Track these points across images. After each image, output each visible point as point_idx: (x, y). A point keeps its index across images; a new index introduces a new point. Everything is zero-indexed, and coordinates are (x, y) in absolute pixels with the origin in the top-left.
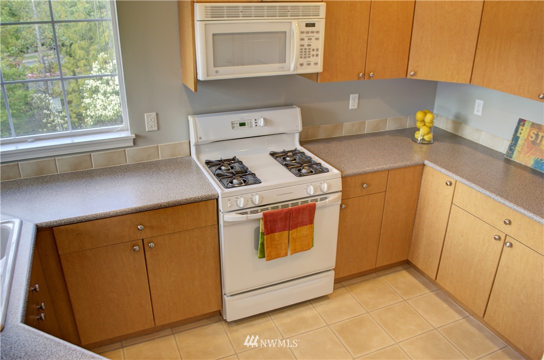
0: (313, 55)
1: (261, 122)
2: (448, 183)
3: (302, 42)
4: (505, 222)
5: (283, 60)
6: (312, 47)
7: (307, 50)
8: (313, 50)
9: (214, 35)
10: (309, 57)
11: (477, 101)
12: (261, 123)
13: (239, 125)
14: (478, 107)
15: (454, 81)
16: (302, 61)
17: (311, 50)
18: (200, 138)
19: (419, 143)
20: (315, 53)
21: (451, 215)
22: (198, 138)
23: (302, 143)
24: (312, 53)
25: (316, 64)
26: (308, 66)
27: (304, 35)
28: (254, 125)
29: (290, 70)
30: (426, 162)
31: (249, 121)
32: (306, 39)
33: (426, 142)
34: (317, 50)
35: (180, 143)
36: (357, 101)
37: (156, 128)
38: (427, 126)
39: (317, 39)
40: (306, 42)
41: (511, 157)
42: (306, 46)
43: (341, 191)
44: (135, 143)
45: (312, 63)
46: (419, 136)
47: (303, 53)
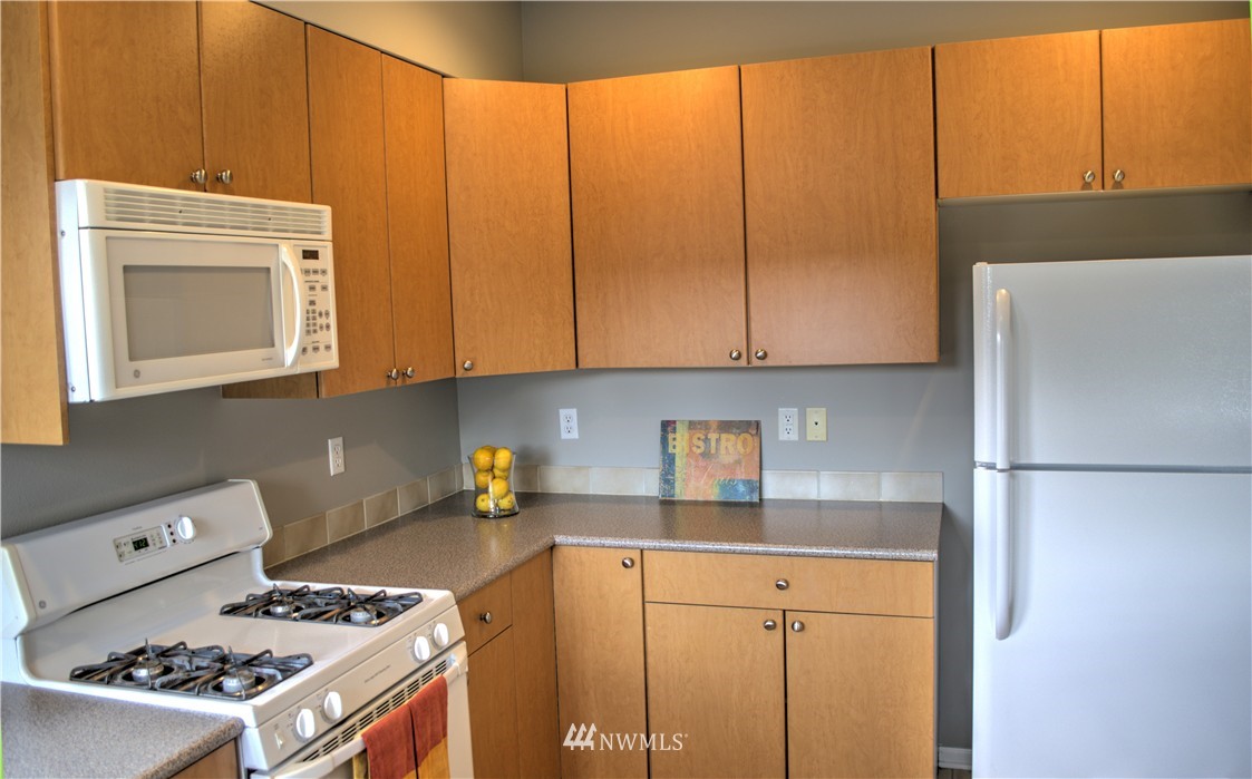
0: (321, 327)
1: (187, 529)
2: (627, 562)
4: (778, 586)
5: (269, 339)
6: (318, 308)
7: (311, 315)
8: (321, 314)
9: (126, 269)
10: (315, 331)
11: (563, 412)
12: (183, 532)
13: (131, 547)
14: (568, 423)
15: (549, 369)
17: (317, 315)
18: (43, 605)
19: (495, 517)
20: (323, 320)
21: (648, 628)
22: (37, 605)
23: (271, 573)
24: (319, 321)
25: (329, 348)
26: (314, 354)
28: (168, 542)
29: (283, 366)
30: (559, 539)
31: (154, 532)
33: (506, 513)
34: (327, 314)
36: (341, 454)
38: (500, 477)
39: (324, 288)
41: (673, 496)
43: (462, 639)
45: (322, 347)
46: (486, 503)
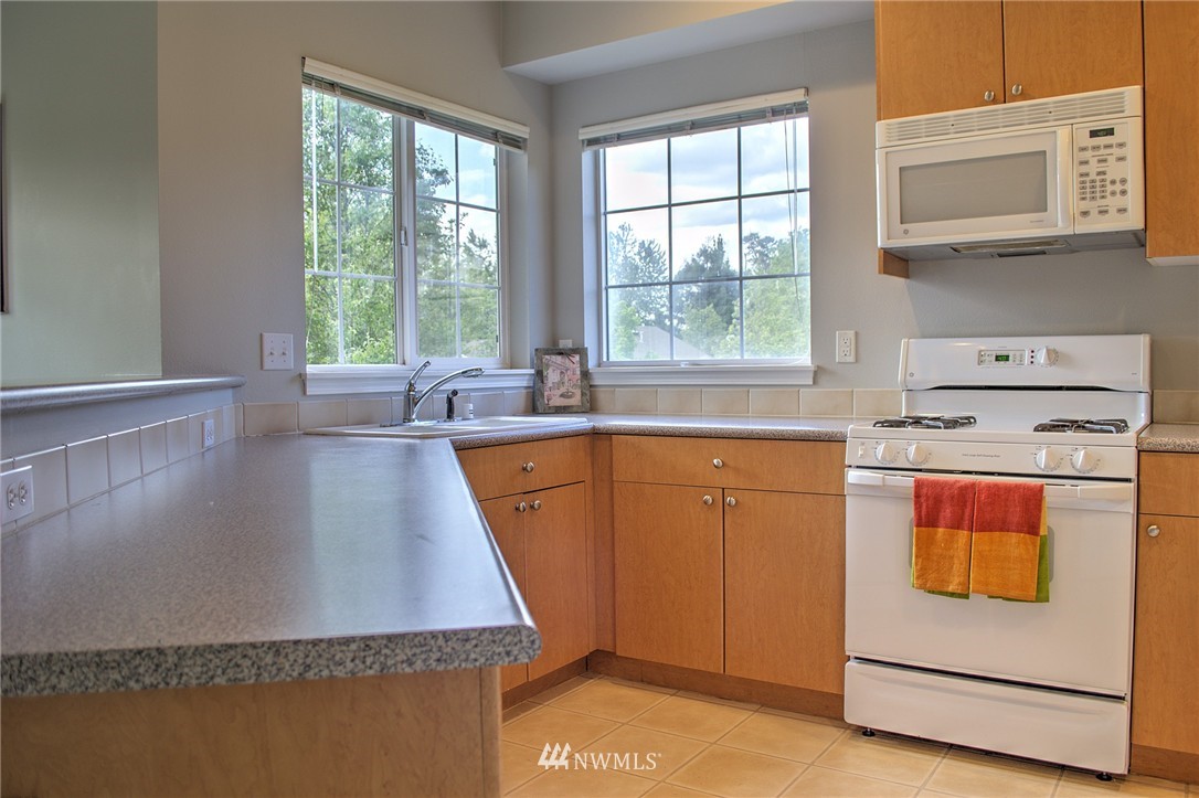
0: (1113, 193)
3: (1084, 169)
5: (1041, 205)
6: (1108, 177)
7: (1098, 184)
8: (1113, 182)
9: (901, 169)
10: (1103, 197)
12: (1041, 359)
13: (993, 358)
16: (1084, 205)
17: (1108, 183)
18: (912, 375)
20: (1118, 187)
22: (908, 374)
24: (1109, 188)
25: (1122, 211)
26: (1100, 216)
27: (1088, 155)
29: (1056, 227)
31: (1018, 353)
32: (1093, 162)
34: (1123, 181)
35: (892, 392)
37: (851, 359)
39: (1121, 159)
40: (1093, 168)
42: (1093, 176)
43: (1132, 481)
44: (815, 382)
45: (1113, 211)
47: (1088, 190)
